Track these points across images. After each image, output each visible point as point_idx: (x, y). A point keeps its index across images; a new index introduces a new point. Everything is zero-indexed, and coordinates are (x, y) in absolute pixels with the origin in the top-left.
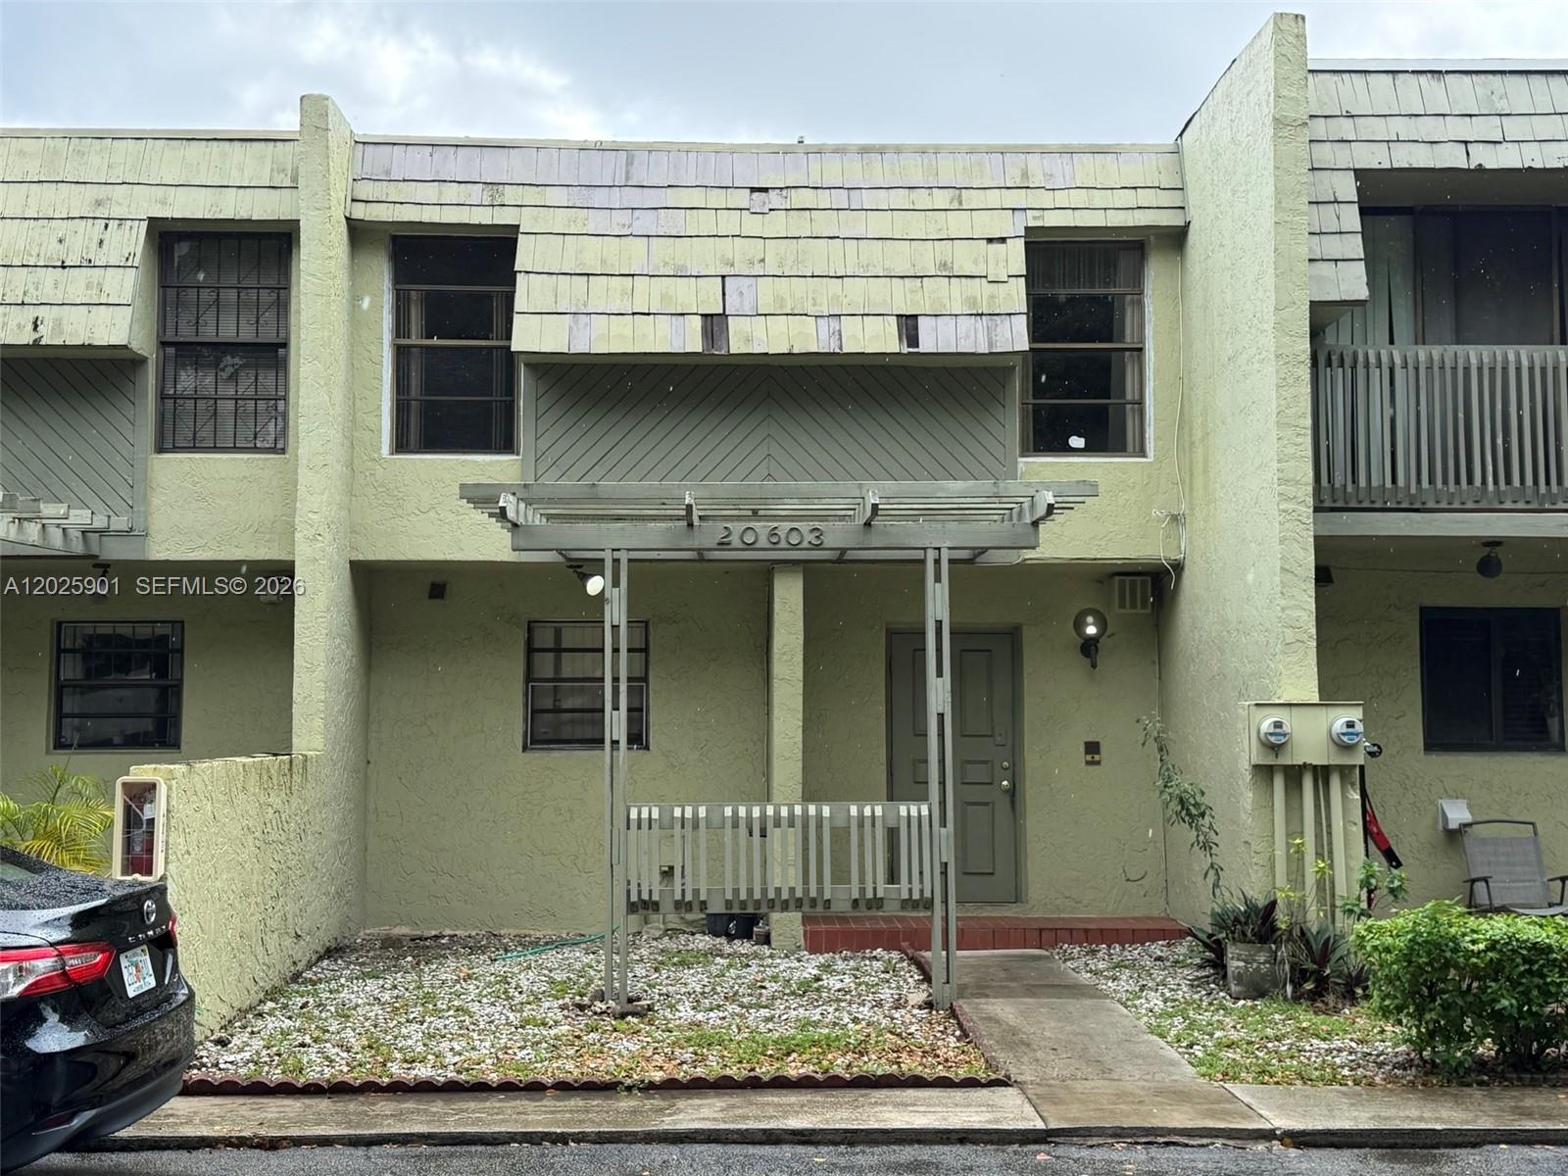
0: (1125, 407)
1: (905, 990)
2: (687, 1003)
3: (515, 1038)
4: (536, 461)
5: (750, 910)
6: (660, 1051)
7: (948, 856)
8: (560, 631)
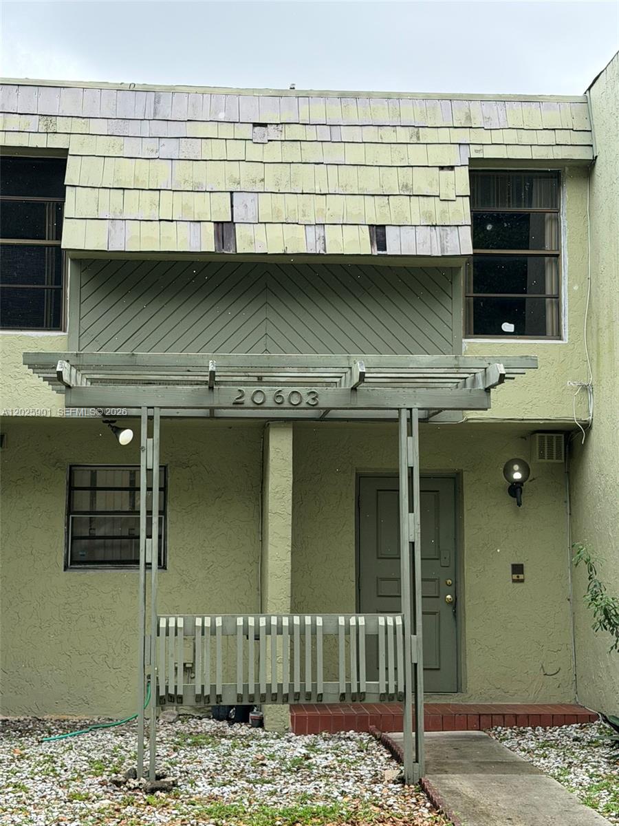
0: (545, 300)
1: (379, 767)
2: (203, 779)
3: (65, 811)
4: (79, 337)
5: (246, 703)
6: (186, 822)
7: (418, 658)
8: (96, 472)
